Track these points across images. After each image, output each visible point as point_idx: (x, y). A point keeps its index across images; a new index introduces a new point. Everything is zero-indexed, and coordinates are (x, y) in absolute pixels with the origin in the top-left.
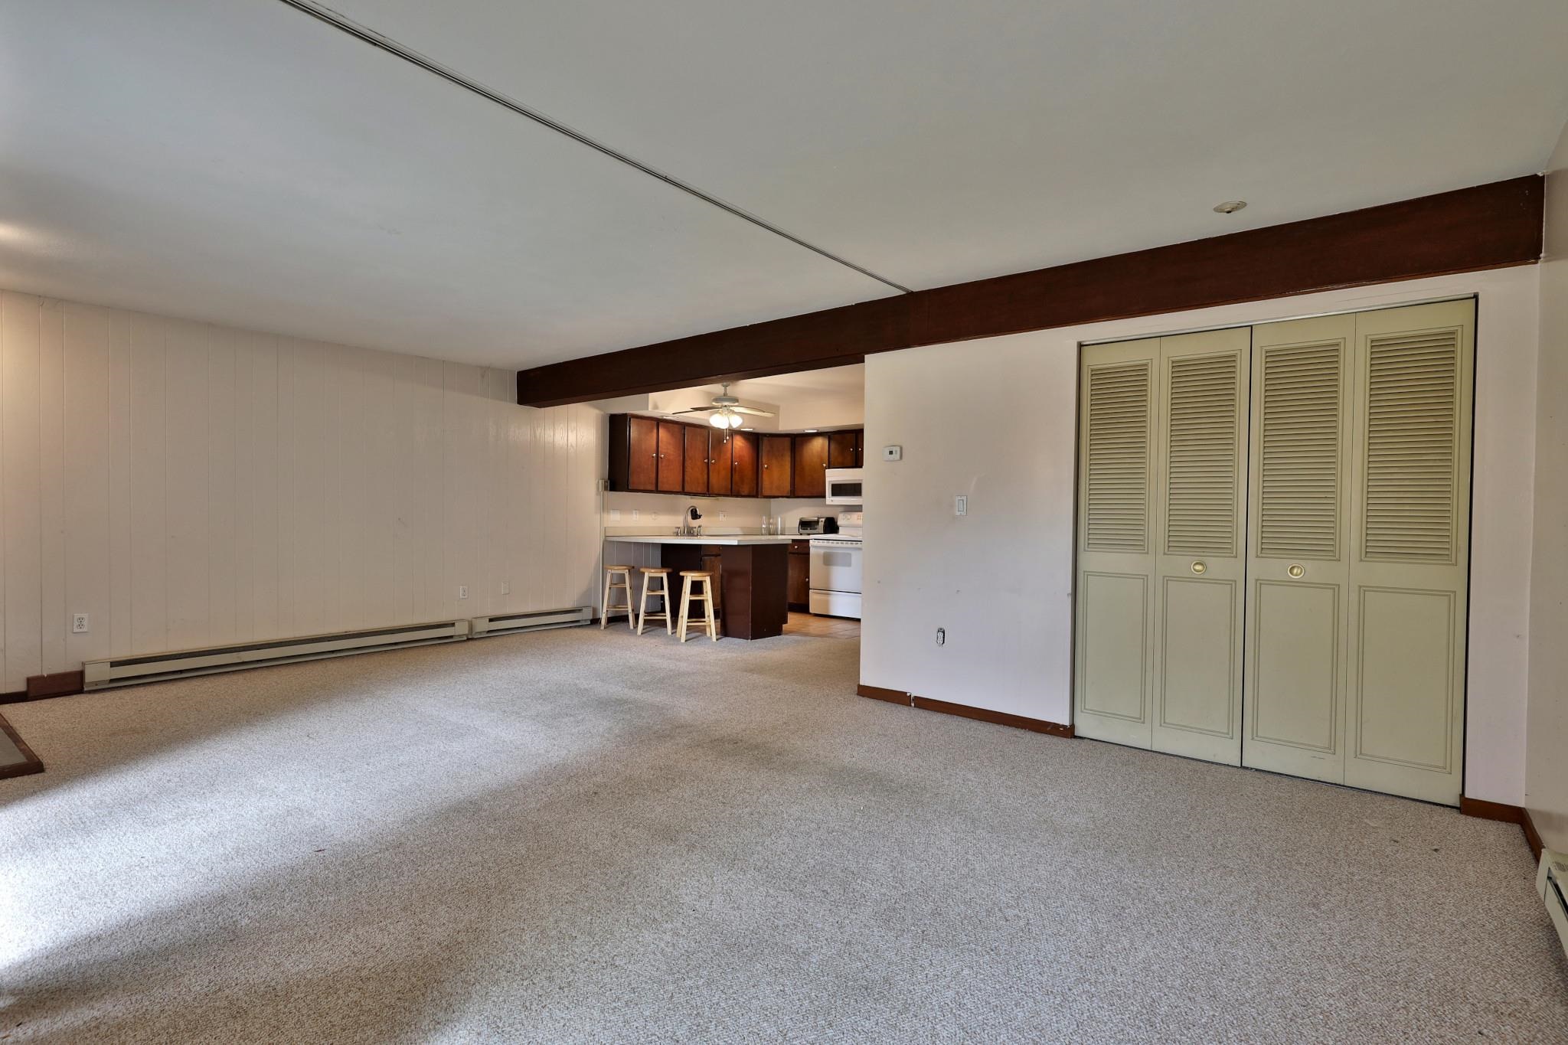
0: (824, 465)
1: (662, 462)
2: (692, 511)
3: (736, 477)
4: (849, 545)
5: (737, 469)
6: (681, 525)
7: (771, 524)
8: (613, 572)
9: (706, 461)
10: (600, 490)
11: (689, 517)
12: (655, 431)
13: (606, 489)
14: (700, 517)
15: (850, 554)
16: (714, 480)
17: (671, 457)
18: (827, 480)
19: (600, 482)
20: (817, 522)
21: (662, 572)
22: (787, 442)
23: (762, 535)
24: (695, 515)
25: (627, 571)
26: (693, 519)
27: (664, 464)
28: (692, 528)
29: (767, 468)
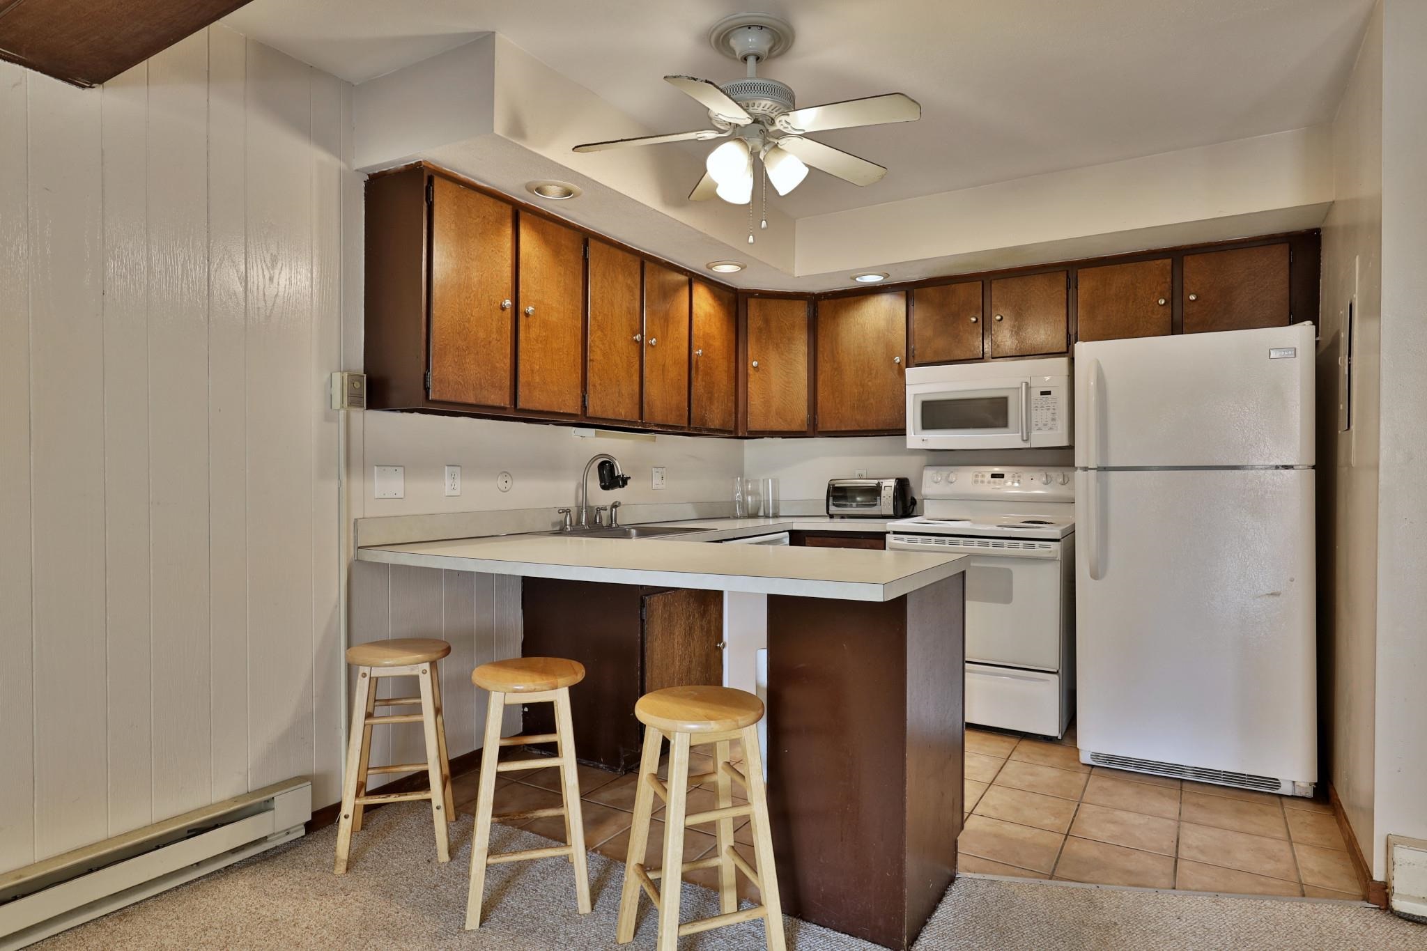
0: (897, 359)
1: (528, 327)
2: (602, 466)
3: (698, 385)
4: (1006, 549)
5: (701, 365)
6: (570, 503)
7: (749, 493)
8: (377, 672)
9: (638, 337)
10: (337, 402)
11: (594, 483)
12: (509, 231)
13: (353, 401)
14: (624, 481)
15: (1009, 572)
16: (654, 391)
17: (554, 318)
18: (910, 392)
19: (337, 377)
20: (875, 492)
21: (555, 687)
22: (800, 312)
23: (736, 518)
24: (610, 477)
25: (426, 666)
26: (604, 487)
27: (533, 334)
28: (599, 509)
29: (756, 368)
